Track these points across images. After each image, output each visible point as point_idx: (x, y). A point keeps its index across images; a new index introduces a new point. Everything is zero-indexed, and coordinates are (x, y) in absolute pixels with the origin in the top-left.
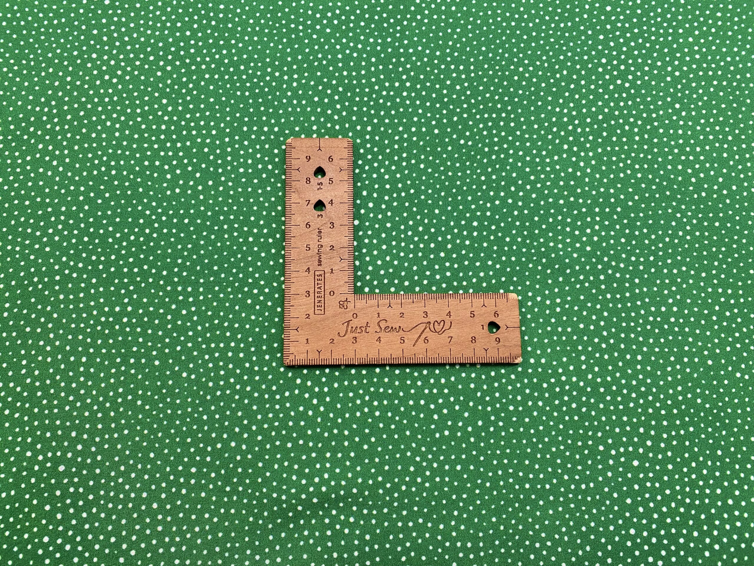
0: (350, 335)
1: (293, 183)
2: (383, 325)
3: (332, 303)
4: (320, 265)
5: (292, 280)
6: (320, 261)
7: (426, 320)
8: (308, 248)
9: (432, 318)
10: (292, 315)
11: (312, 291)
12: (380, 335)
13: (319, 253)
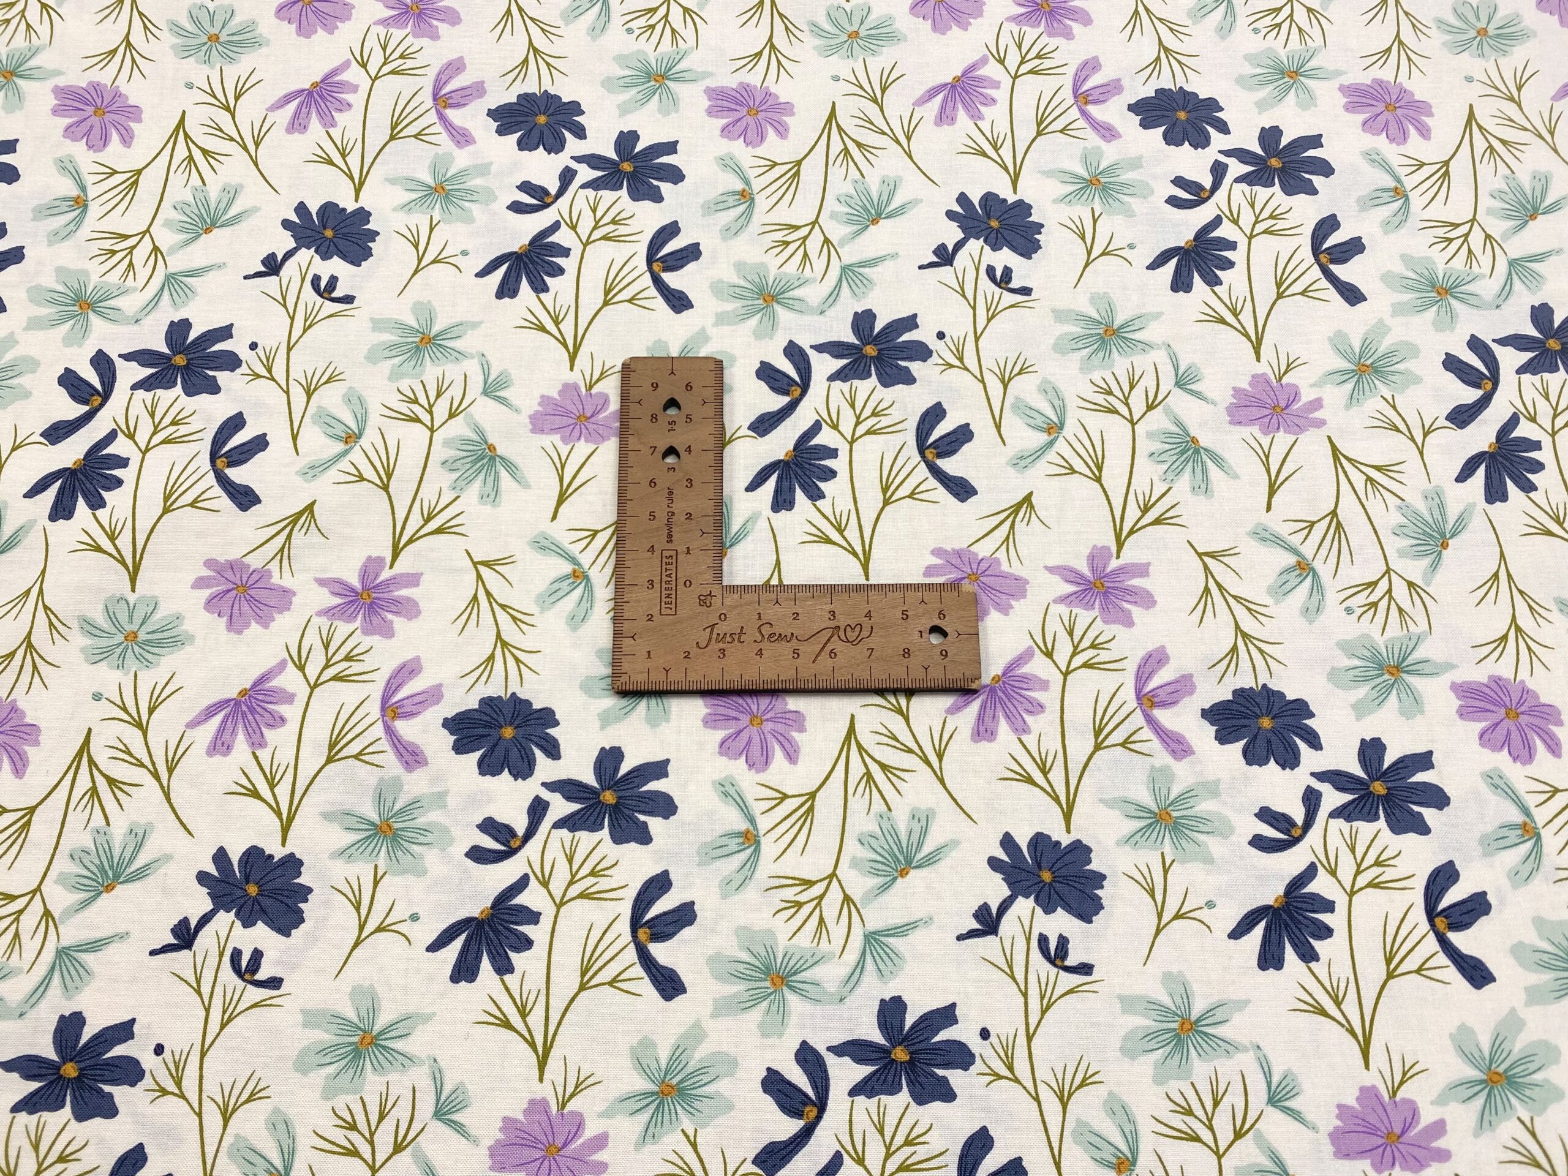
0: (715, 646)
1: (632, 423)
2: (766, 631)
3: (687, 599)
4: (670, 541)
5: (627, 564)
6: (670, 536)
7: (833, 624)
8: (653, 516)
9: (842, 621)
10: (626, 615)
11: (657, 580)
12: (761, 645)
13: (669, 524)
